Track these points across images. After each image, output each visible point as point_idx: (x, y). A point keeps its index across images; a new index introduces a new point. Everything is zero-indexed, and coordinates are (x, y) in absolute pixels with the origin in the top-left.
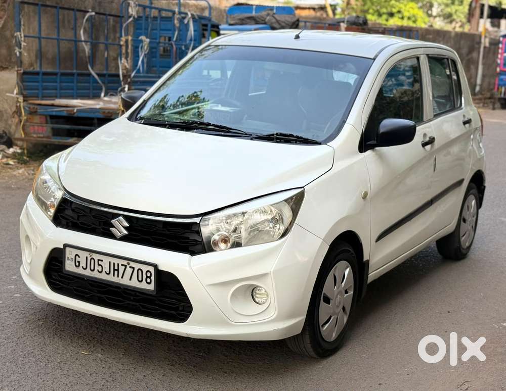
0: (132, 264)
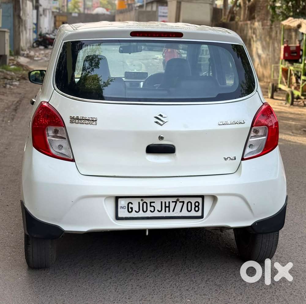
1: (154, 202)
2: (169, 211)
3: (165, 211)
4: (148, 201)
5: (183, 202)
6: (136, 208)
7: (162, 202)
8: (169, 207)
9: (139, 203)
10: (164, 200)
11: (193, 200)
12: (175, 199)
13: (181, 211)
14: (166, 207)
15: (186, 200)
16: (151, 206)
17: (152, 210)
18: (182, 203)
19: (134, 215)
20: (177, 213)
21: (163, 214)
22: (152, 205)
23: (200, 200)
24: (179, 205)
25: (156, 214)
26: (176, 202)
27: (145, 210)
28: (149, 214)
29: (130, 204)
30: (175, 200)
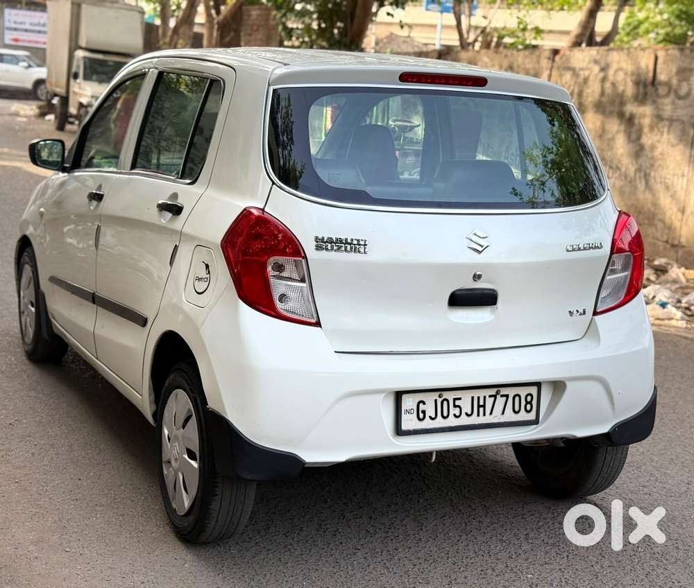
1: (460, 399)
2: (484, 415)
3: (478, 415)
4: (450, 396)
5: (507, 396)
6: (430, 412)
7: (473, 398)
8: (484, 406)
9: (436, 401)
10: (476, 393)
11: (523, 392)
12: (493, 392)
13: (503, 413)
14: (479, 406)
15: (511, 392)
16: (455, 406)
17: (458, 414)
18: (505, 398)
19: (427, 424)
20: (496, 418)
21: (474, 420)
22: (456, 404)
23: (534, 390)
24: (500, 401)
25: (464, 421)
26: (495, 397)
27: (445, 414)
28: (452, 422)
29: (421, 405)
30: (494, 394)
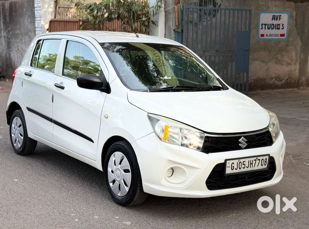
0: (259, 158)
